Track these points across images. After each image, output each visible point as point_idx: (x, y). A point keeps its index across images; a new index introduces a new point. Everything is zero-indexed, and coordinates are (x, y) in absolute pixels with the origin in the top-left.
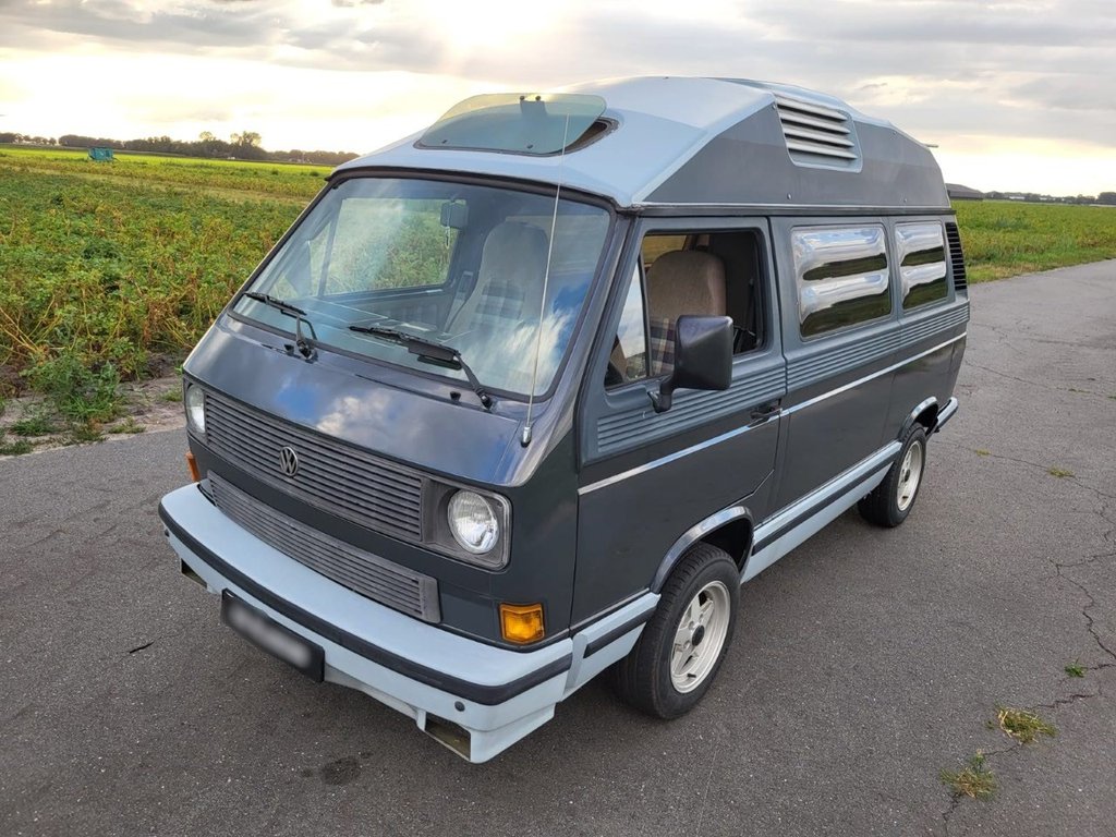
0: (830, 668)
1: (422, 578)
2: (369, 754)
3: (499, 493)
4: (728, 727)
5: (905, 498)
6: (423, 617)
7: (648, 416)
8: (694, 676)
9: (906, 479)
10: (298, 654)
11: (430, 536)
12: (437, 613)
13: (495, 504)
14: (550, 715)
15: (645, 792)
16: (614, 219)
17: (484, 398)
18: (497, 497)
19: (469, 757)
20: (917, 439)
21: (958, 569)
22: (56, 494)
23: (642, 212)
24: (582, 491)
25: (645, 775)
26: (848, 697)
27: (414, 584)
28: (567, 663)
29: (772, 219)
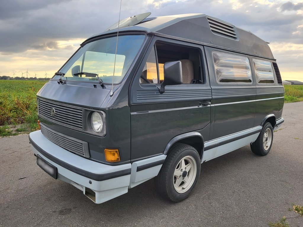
0: (235, 191)
1: (83, 142)
2: (76, 208)
3: (102, 111)
4: (195, 205)
5: (267, 147)
6: (84, 156)
7: (157, 94)
8: (184, 188)
9: (267, 140)
10: (51, 170)
11: (85, 128)
12: (88, 154)
13: (101, 114)
14: (126, 191)
15: (162, 222)
16: (146, 36)
17: (101, 84)
18: (102, 112)
19: (95, 201)
20: (269, 127)
21: (284, 167)
22: (19, 144)
23: (154, 34)
24: (132, 113)
25: (163, 218)
26: (239, 199)
27: (82, 145)
28: (129, 171)
29: (205, 47)
